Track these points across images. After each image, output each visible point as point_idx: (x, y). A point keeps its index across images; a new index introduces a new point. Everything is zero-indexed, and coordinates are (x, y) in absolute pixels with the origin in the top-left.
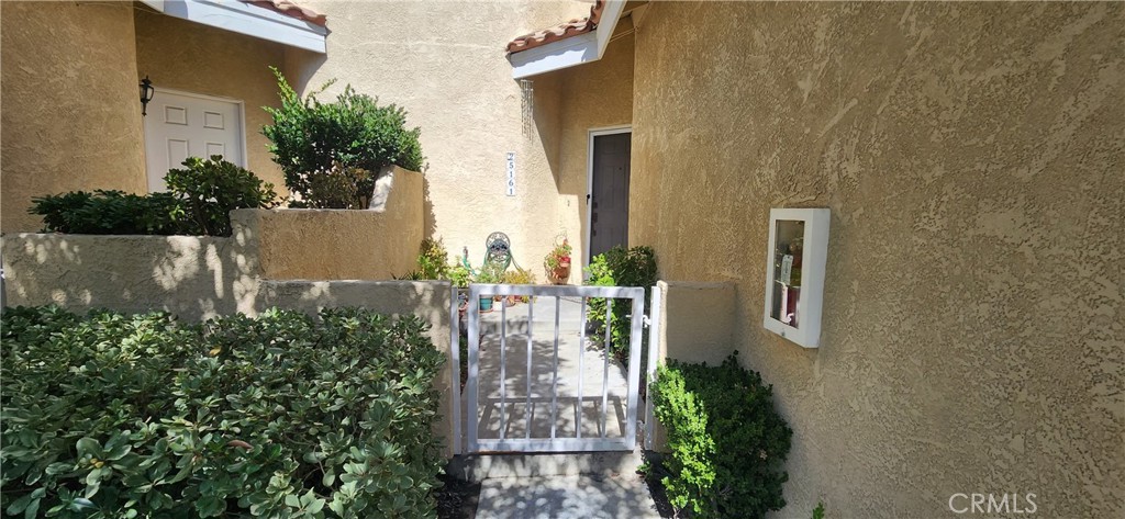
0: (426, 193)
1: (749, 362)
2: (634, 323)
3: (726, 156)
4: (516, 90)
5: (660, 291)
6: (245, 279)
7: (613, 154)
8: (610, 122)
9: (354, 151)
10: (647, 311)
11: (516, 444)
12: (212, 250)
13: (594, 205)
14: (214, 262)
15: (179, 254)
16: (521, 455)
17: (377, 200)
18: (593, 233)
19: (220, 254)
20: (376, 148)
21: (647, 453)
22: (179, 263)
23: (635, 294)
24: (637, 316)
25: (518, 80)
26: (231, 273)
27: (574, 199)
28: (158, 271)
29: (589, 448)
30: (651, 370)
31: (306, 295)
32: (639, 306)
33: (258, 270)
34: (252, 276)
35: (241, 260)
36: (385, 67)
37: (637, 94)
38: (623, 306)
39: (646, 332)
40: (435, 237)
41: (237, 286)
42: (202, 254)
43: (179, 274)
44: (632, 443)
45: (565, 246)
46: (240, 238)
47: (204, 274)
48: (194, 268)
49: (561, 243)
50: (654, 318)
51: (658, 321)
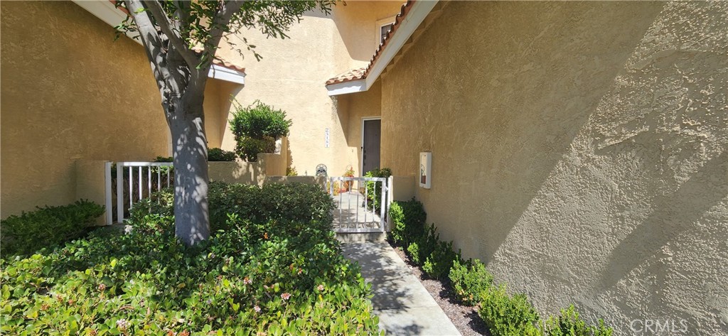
0: (288, 146)
1: (418, 199)
2: (383, 189)
3: (411, 136)
4: (330, 101)
5: (390, 179)
6: (261, 175)
7: (373, 129)
8: (372, 114)
9: (269, 130)
10: (387, 185)
11: (345, 230)
12: (251, 166)
13: (364, 152)
14: (251, 170)
15: (241, 167)
16: (346, 234)
17: (277, 150)
18: (364, 164)
19: (253, 167)
20: (277, 129)
21: (387, 233)
22: (241, 170)
23: (383, 180)
24: (384, 188)
25: (331, 96)
26: (256, 173)
27: (355, 149)
28: (234, 173)
29: (369, 231)
30: (389, 204)
31: (280, 180)
32: (384, 184)
33: (264, 172)
34: (263, 174)
35: (260, 169)
36: (271, 90)
37: (383, 106)
38: (379, 184)
39: (387, 192)
40: (292, 166)
41: (258, 177)
42: (248, 167)
43: (240, 174)
44: (382, 230)
45: (351, 170)
46: (260, 162)
47: (248, 173)
48: (245, 172)
49: (349, 169)
50: (389, 188)
51: (390, 189)
